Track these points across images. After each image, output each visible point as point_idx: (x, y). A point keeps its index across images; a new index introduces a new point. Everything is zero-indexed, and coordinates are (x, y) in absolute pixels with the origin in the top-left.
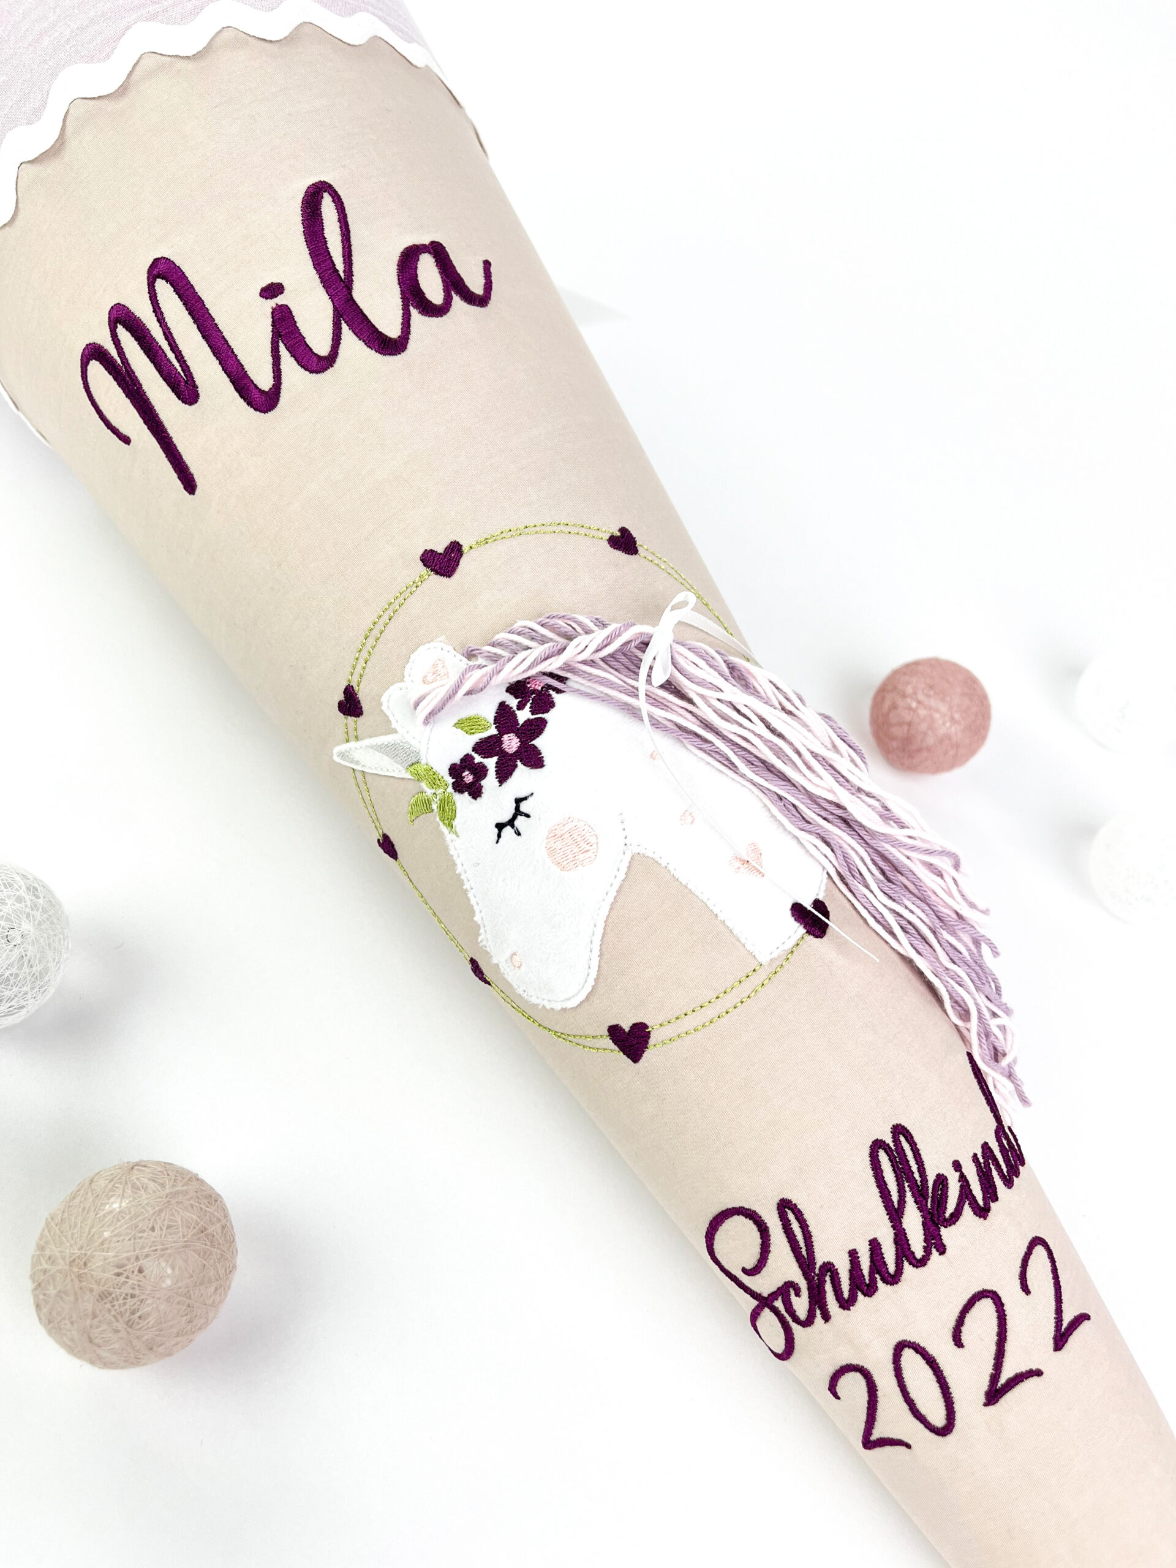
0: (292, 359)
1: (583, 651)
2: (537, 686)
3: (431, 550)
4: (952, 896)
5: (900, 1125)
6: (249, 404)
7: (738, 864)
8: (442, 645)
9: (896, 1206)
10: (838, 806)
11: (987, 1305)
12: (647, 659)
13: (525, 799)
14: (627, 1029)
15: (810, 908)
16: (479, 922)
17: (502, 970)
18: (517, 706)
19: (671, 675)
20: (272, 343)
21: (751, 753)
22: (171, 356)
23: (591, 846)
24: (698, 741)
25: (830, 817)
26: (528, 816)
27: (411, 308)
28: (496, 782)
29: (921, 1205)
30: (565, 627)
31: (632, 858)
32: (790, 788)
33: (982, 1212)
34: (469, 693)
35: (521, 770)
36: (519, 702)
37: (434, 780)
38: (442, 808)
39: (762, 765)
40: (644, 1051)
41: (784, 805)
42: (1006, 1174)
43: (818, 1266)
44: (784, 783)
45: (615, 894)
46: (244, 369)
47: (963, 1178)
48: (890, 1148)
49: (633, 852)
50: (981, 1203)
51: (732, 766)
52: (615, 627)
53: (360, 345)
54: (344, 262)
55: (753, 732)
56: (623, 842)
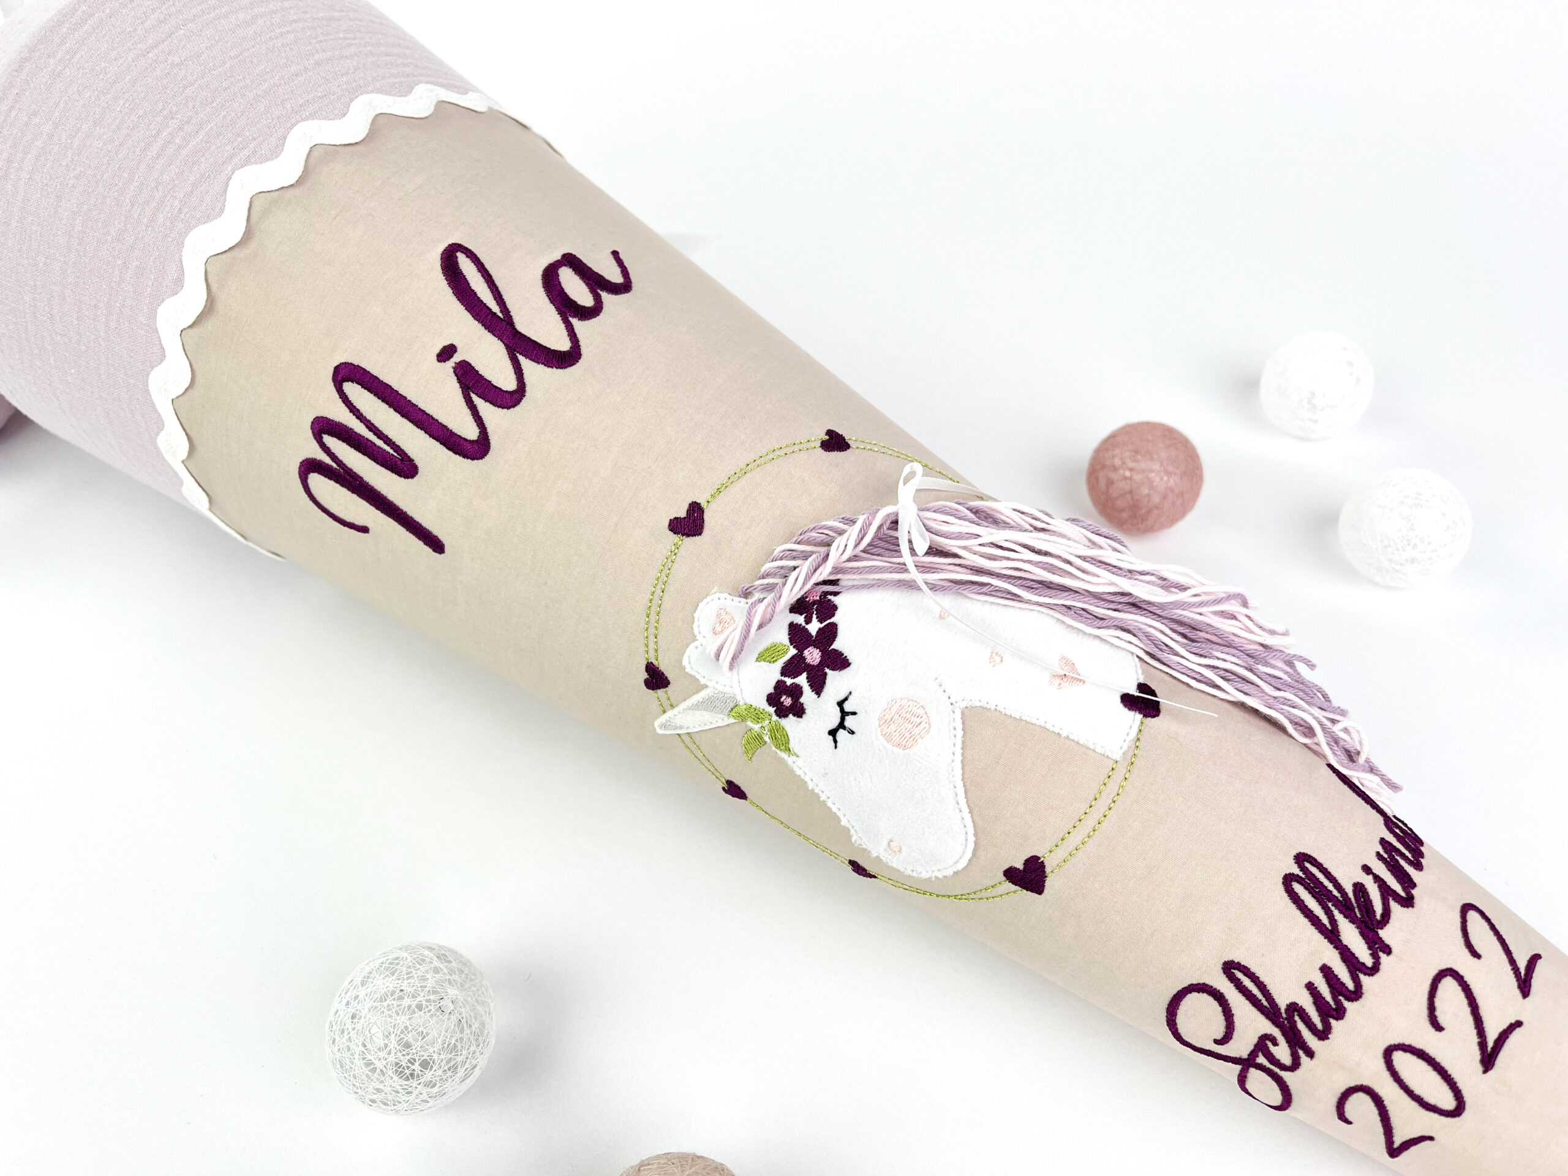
0: (488, 404)
1: (844, 551)
2: (815, 597)
3: (675, 518)
4: (1251, 632)
5: (1300, 853)
6: (465, 456)
7: (1058, 681)
8: (718, 595)
9: (1330, 928)
10: (1123, 594)
11: (1448, 983)
12: (902, 535)
13: (846, 699)
14: (1021, 867)
15: (1137, 694)
16: (847, 825)
17: (884, 860)
18: (805, 621)
19: (930, 541)
20: (465, 397)
21: (1028, 579)
22: (380, 443)
23: (921, 717)
24: (977, 588)
25: (1119, 607)
26: (854, 713)
27: (570, 319)
28: (814, 695)
29: (1351, 918)
30: (819, 537)
31: (963, 713)
32: (1074, 596)
33: (1408, 902)
34: (760, 627)
35: (833, 677)
36: (805, 618)
37: (758, 716)
38: (774, 738)
39: (1040, 586)
40: (1045, 881)
41: (1075, 613)
42: (1412, 859)
43: (1283, 1011)
44: (1067, 594)
45: (961, 751)
46: (448, 429)
47: (1377, 879)
48: (1301, 877)
49: (961, 708)
50: (1403, 894)
51: (1015, 597)
52: (861, 519)
53: (541, 368)
54: (498, 304)
55: (1022, 560)
56: (948, 702)
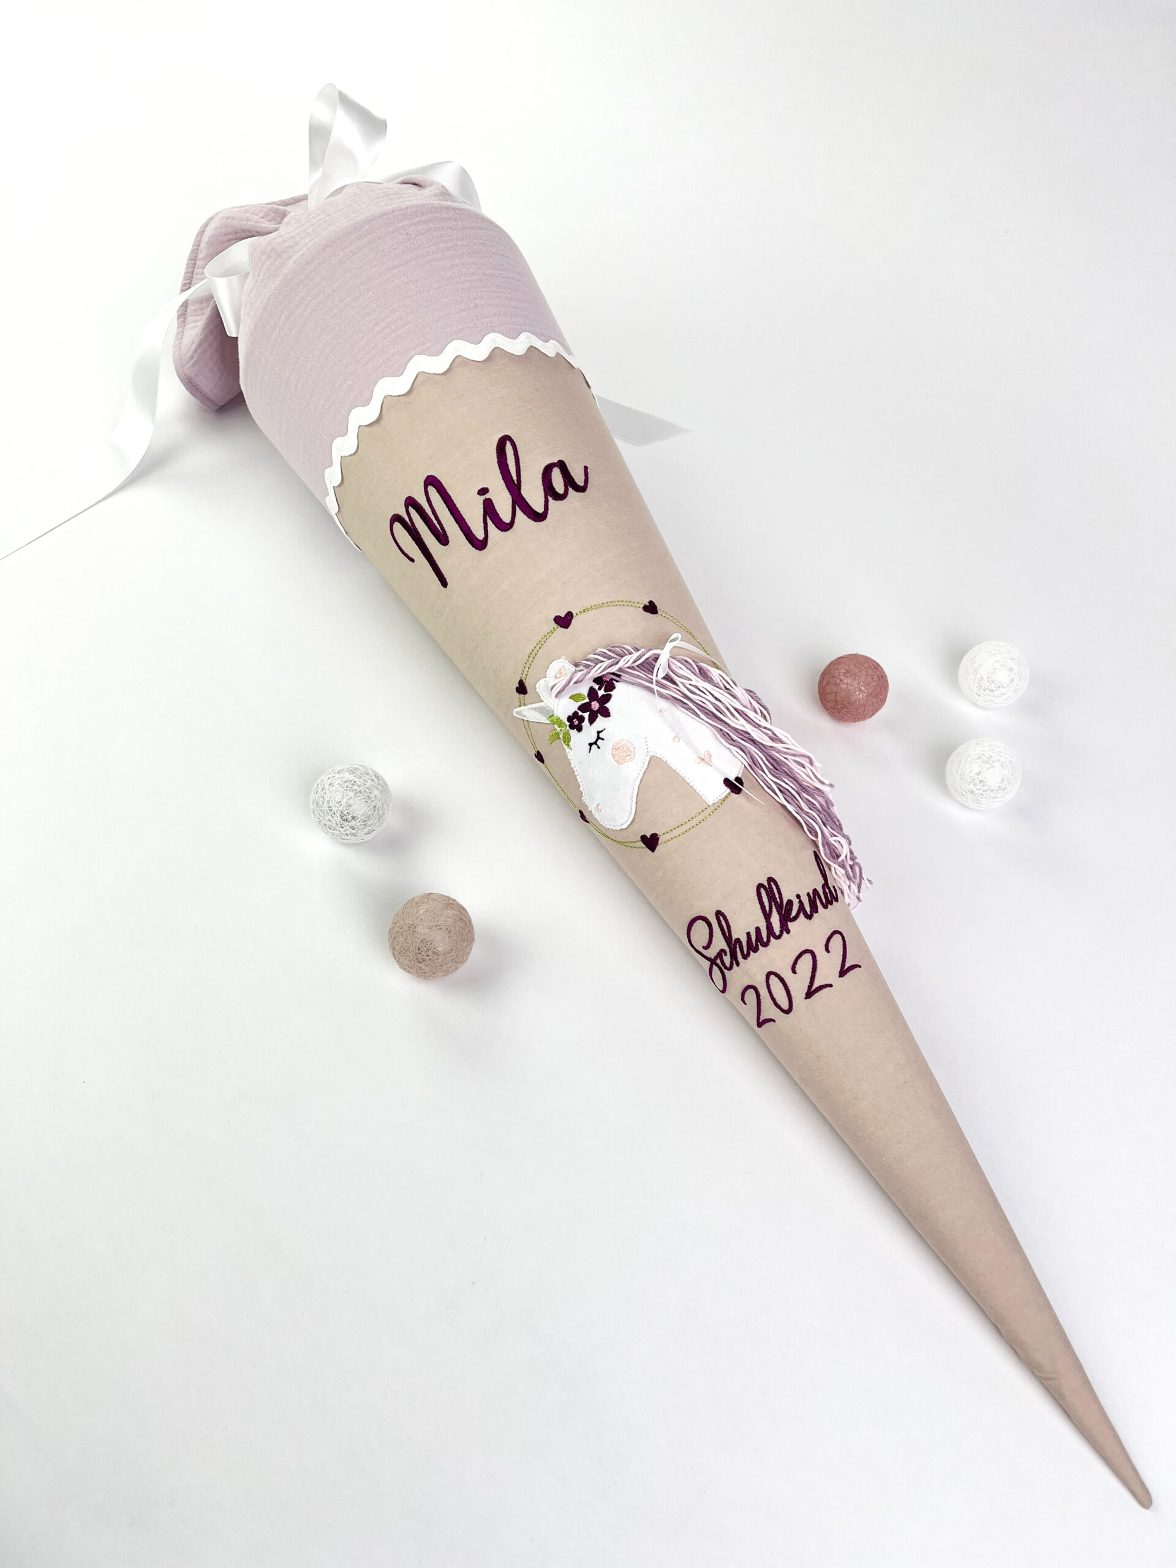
0: (493, 525)
1: (628, 662)
2: (607, 679)
3: (559, 616)
4: (809, 776)
5: (772, 878)
6: (473, 546)
7: (700, 760)
8: (563, 660)
9: (768, 912)
10: (747, 733)
11: (808, 956)
12: (657, 665)
13: (602, 731)
14: (649, 837)
15: (733, 781)
17: (593, 814)
19: (668, 673)
20: (484, 517)
21: (706, 709)
22: (435, 522)
23: (632, 753)
24: (681, 704)
25: (744, 738)
26: (603, 739)
27: (549, 497)
28: (589, 724)
29: (780, 913)
30: (619, 651)
31: (651, 758)
32: (726, 726)
33: (809, 917)
34: (576, 683)
35: (600, 717)
36: (599, 687)
37: (560, 723)
38: (564, 737)
39: (708, 713)
40: (657, 847)
41: (722, 733)
42: (825, 903)
43: (733, 940)
44: (721, 722)
45: (643, 774)
46: (470, 529)
47: (801, 902)
48: (766, 888)
49: (651, 755)
50: (809, 913)
52: (643, 650)
53: (525, 517)
54: (517, 476)
55: (706, 699)
56: (646, 750)
